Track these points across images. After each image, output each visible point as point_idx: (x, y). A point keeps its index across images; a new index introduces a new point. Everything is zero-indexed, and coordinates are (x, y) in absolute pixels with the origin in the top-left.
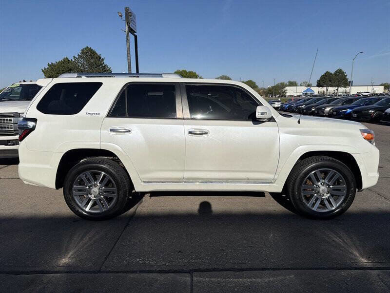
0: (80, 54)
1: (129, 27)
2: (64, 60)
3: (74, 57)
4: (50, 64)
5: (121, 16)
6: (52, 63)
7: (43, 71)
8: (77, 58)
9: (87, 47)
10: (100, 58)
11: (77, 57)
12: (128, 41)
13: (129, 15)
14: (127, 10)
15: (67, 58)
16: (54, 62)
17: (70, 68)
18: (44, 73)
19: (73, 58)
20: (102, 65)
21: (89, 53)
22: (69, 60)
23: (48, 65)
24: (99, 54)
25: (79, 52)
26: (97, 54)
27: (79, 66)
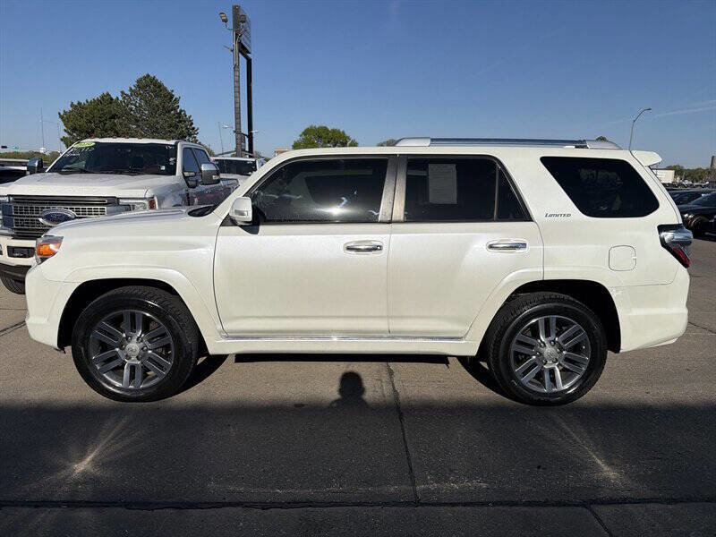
0: (133, 88)
1: (240, 43)
2: (102, 97)
3: (122, 92)
4: (76, 103)
5: (225, 21)
6: (79, 103)
7: (61, 117)
8: (127, 95)
9: (148, 76)
10: (172, 97)
11: (129, 93)
12: (236, 67)
13: (239, 21)
14: (236, 9)
15: (108, 94)
16: (83, 102)
17: (113, 113)
18: (63, 121)
19: (120, 94)
20: (175, 109)
21: (149, 87)
22: (112, 99)
23: (72, 105)
24: (169, 89)
25: (133, 84)
26: (165, 89)
27: (131, 109)
